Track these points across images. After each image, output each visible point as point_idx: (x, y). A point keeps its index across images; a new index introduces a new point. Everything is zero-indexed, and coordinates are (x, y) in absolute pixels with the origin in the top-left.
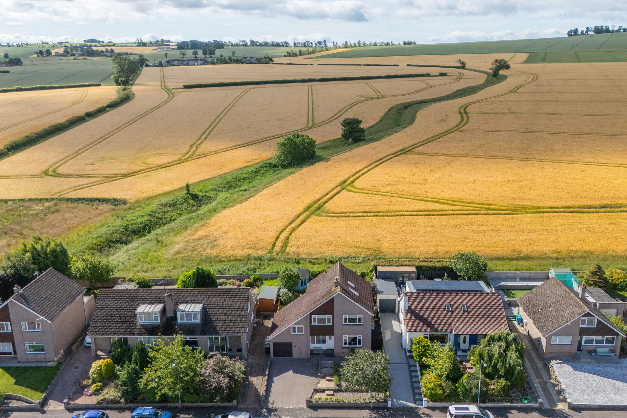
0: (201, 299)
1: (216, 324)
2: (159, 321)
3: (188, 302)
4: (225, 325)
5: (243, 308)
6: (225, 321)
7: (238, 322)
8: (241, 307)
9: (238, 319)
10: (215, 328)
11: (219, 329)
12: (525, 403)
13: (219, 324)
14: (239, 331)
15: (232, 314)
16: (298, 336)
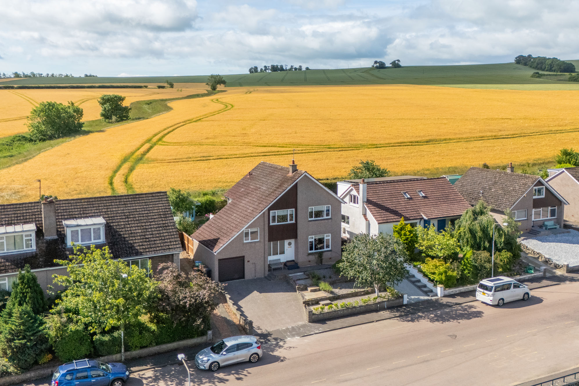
0: (95, 211)
1: (131, 242)
2: (34, 247)
3: (76, 218)
4: (146, 241)
5: (166, 217)
6: (145, 235)
7: (165, 234)
8: (162, 216)
9: (164, 231)
10: (132, 247)
11: (138, 248)
12: (532, 273)
13: (137, 241)
14: (170, 247)
15: (152, 226)
16: (253, 244)
